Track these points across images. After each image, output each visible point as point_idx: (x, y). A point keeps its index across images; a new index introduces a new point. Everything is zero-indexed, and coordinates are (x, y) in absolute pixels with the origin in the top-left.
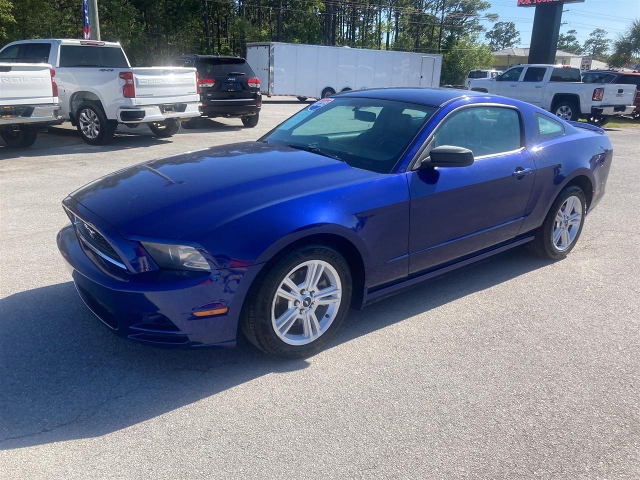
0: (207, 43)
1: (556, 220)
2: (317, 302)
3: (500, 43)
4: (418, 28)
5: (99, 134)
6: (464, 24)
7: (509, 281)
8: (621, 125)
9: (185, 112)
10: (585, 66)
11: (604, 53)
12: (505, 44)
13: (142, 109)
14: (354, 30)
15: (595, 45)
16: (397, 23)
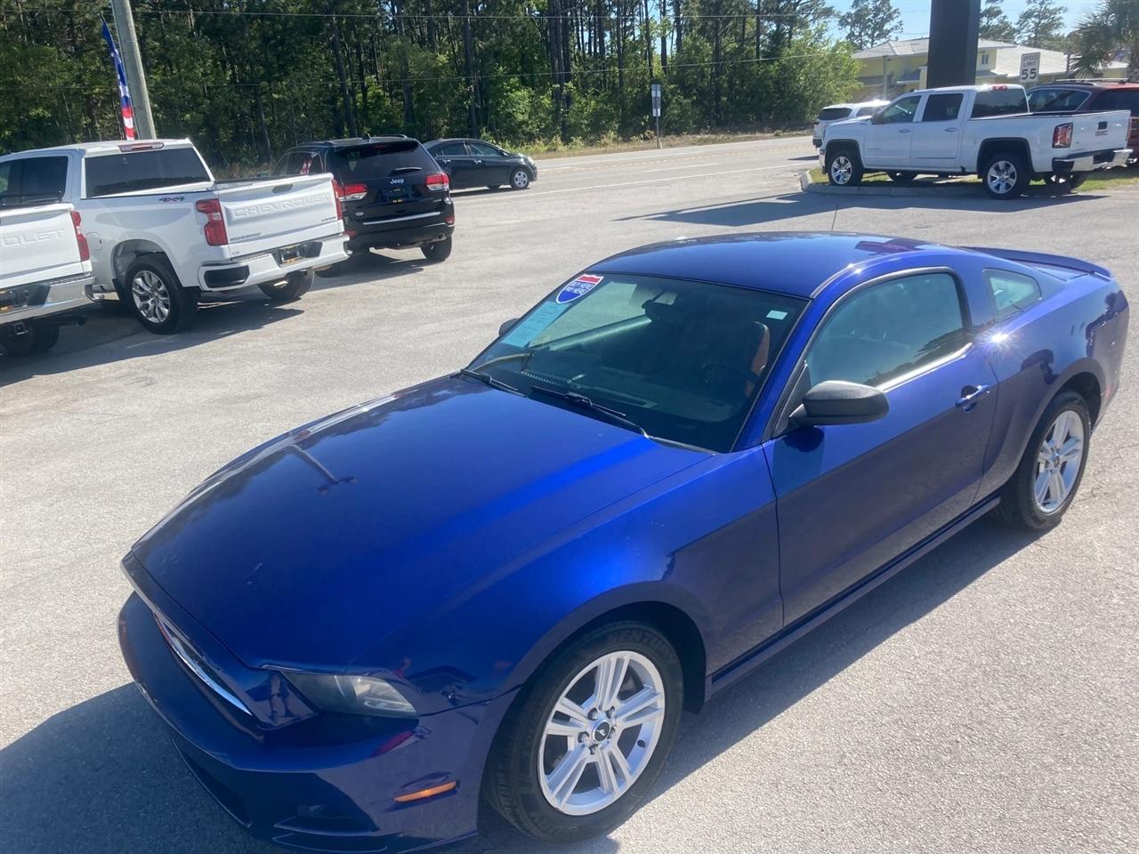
0: (342, 89)
1: (1039, 460)
2: (620, 725)
3: (867, 34)
4: (717, 23)
5: (170, 313)
6: (798, 8)
7: (963, 593)
8: (1106, 183)
9: (320, 257)
10: (1028, 72)
11: (1054, 33)
12: (876, 34)
13: (243, 264)
14: (602, 36)
15: (1037, 20)
16: (677, 20)
